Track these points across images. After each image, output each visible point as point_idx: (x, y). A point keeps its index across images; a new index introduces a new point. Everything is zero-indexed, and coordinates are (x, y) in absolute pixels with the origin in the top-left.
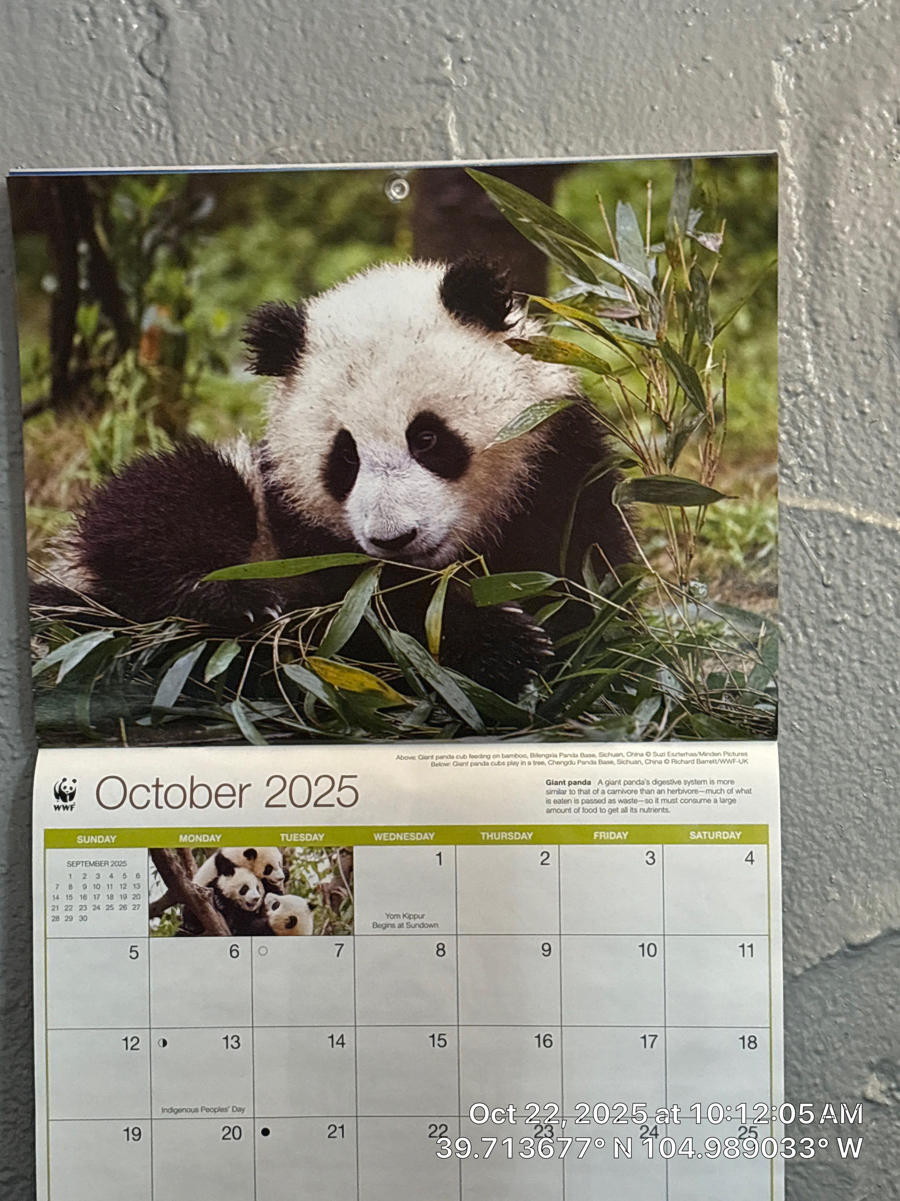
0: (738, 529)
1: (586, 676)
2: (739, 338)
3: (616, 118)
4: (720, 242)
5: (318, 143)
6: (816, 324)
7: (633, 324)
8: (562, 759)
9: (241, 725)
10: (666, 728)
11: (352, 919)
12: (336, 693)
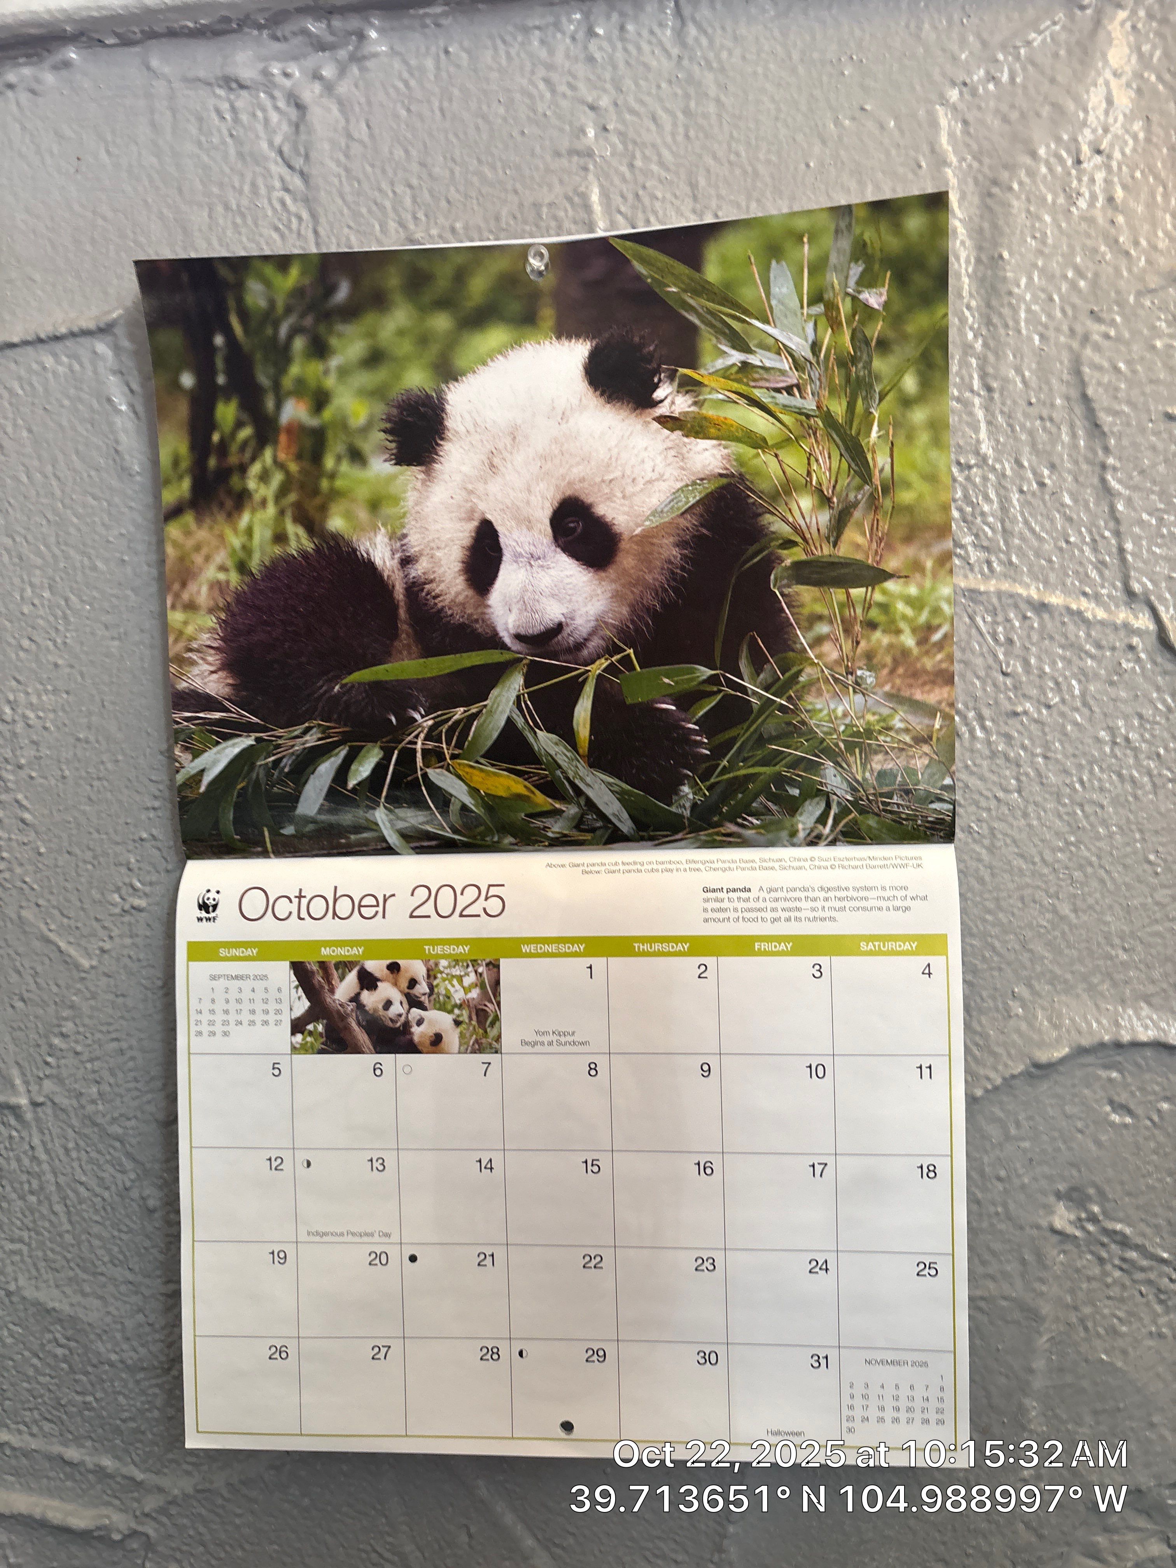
0: (909, 612)
1: (745, 776)
2: (907, 402)
3: (768, 180)
4: (884, 298)
5: (458, 225)
6: (989, 389)
7: (790, 393)
8: (720, 865)
9: (386, 832)
10: (832, 831)
11: (499, 1036)
12: (482, 797)
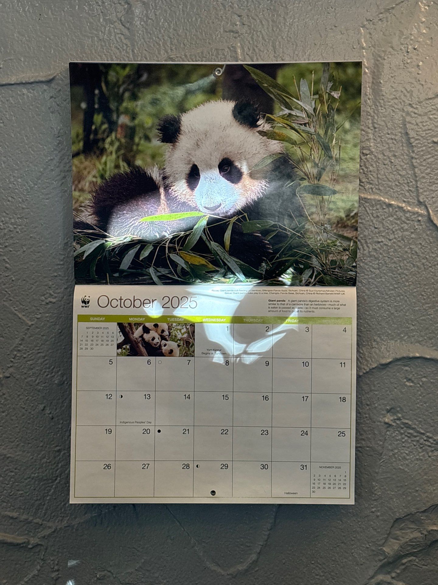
0: (343, 205)
1: (285, 260)
2: (346, 132)
4: (339, 95)
5: (187, 54)
6: (375, 128)
7: (305, 126)
8: (275, 292)
9: (153, 277)
10: (314, 281)
11: (194, 351)
12: (189, 265)
